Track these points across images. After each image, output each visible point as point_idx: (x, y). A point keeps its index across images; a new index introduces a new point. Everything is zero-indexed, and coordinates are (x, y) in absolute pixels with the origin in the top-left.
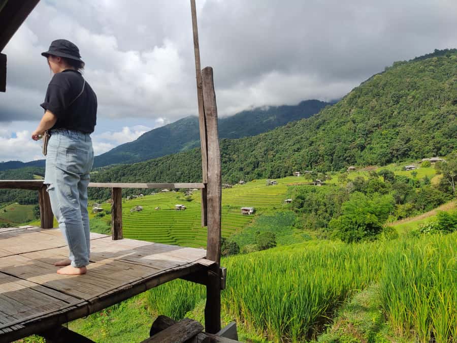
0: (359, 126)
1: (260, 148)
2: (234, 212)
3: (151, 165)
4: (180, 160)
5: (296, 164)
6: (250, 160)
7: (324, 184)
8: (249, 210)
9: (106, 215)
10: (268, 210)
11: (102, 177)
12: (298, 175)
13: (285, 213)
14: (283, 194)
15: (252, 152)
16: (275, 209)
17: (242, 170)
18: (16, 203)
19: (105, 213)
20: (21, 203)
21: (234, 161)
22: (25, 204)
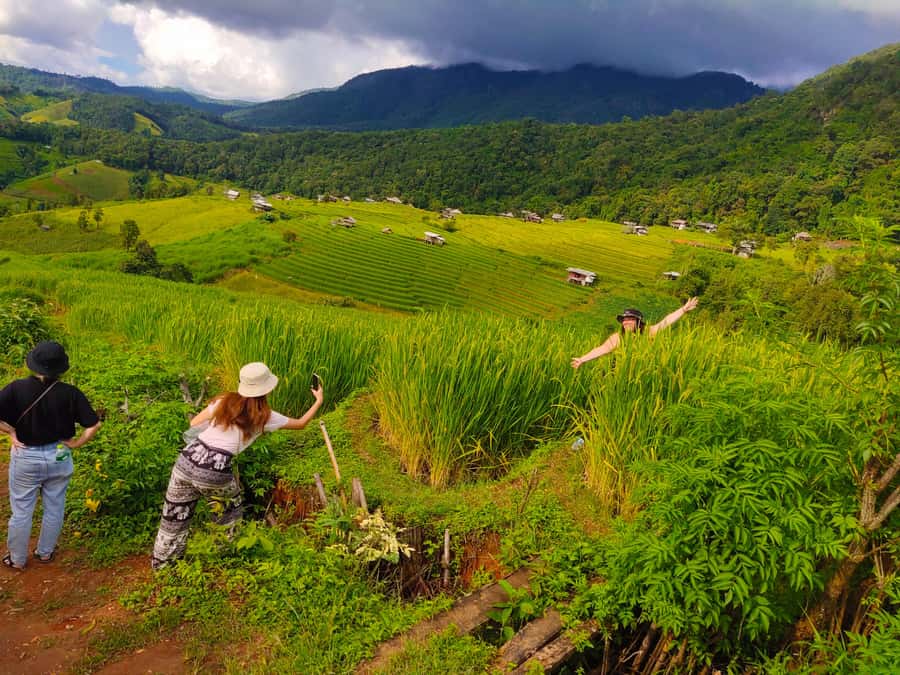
0: (842, 148)
1: (604, 155)
2: (549, 273)
3: (369, 144)
4: (429, 146)
5: (681, 202)
6: (576, 176)
7: (756, 256)
8: (585, 277)
9: (281, 221)
10: (625, 286)
11: (267, 146)
12: (681, 227)
13: (659, 300)
14: (660, 259)
15: (583, 158)
16: (640, 285)
17: (555, 194)
18: (98, 161)
19: (278, 216)
20: (107, 162)
21: (540, 170)
22: (113, 166)
